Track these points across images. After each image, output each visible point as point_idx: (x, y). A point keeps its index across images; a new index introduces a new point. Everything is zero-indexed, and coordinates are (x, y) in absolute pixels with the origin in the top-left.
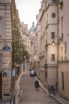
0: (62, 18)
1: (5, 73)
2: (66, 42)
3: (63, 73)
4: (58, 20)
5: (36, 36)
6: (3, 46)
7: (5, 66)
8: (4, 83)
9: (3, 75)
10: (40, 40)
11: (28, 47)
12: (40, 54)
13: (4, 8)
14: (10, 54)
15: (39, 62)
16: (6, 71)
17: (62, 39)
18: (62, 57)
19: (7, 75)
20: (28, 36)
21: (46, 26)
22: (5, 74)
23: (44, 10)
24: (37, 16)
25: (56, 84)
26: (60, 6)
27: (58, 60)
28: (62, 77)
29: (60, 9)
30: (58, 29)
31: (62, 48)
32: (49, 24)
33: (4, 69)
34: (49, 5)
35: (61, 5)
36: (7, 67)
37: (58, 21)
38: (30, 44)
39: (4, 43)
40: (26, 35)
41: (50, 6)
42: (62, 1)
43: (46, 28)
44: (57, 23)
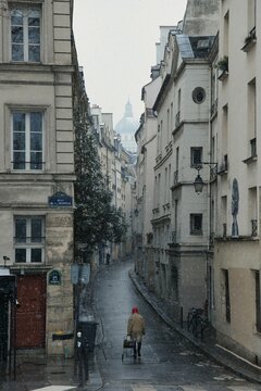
0: (226, 108)
1: (56, 271)
2: (235, 182)
3: (226, 272)
4: (213, 110)
5: (143, 152)
6: (50, 194)
7: (55, 253)
8: (51, 304)
9: (51, 279)
10: (156, 168)
11: (114, 187)
12: (156, 211)
13: (52, 80)
14: (69, 216)
15: (150, 236)
16: (59, 268)
17: (224, 172)
18: (225, 226)
19: (62, 279)
20: (113, 150)
21: (174, 128)
22: (57, 276)
23: (168, 77)
24: (143, 89)
25: (206, 306)
26: (220, 72)
27: (212, 234)
28: (224, 283)
29: (220, 82)
30: (213, 139)
31: (225, 198)
32: (183, 123)
33: (52, 262)
34: (184, 64)
35: (221, 68)
36: (62, 257)
37: (212, 112)
38: (119, 176)
39: (54, 184)
40: (108, 148)
41: (187, 67)
42: (227, 58)
43: (174, 133)
44: (210, 118)
